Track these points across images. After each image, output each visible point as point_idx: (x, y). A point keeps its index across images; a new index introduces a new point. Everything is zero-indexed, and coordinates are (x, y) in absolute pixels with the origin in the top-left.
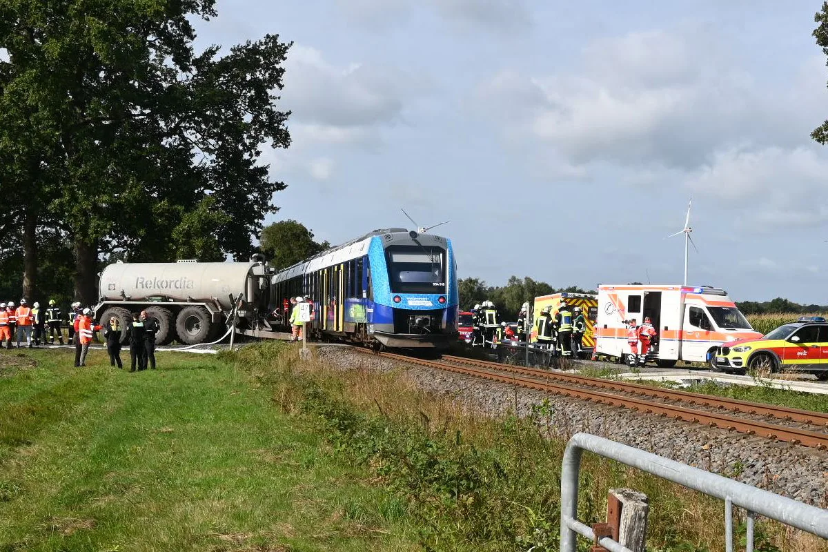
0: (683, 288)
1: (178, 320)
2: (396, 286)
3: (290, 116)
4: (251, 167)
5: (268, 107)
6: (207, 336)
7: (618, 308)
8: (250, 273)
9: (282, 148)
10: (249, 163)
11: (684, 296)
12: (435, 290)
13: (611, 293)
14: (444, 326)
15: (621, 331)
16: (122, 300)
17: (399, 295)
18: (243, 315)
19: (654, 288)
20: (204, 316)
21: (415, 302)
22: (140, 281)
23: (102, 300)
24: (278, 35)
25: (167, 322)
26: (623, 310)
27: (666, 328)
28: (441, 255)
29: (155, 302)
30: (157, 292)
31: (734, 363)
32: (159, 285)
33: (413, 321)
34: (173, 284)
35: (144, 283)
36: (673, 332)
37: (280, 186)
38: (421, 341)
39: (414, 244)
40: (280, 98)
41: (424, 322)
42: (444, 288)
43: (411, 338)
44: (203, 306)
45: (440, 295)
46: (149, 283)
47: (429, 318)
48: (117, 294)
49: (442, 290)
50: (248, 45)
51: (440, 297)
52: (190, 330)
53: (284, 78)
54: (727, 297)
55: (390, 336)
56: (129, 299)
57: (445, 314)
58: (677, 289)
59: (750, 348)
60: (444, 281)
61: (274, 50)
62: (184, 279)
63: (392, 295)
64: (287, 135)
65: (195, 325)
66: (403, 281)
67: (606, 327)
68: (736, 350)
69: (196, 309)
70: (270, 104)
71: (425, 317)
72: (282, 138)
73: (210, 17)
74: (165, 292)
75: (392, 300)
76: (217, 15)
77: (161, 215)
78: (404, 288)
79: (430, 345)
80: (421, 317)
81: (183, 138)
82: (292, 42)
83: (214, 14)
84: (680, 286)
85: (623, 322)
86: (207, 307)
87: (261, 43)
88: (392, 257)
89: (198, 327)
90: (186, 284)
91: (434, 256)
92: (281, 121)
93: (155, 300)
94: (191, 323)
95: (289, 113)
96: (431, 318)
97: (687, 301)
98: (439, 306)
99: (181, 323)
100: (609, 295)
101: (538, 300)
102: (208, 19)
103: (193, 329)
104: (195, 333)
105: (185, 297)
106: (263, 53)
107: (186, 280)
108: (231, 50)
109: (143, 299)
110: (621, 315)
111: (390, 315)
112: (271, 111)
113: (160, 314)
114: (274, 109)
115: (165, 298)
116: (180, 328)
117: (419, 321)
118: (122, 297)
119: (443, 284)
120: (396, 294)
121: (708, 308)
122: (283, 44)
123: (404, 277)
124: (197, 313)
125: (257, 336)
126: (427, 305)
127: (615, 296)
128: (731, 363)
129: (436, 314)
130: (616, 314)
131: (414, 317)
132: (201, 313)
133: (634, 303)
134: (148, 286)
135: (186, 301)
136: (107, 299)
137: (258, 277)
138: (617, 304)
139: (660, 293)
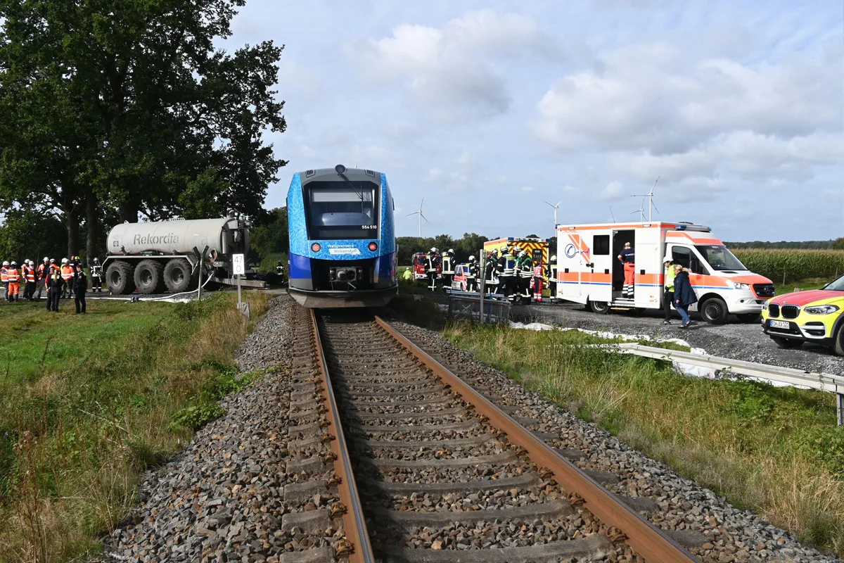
0: (663, 226)
1: (165, 272)
2: (315, 231)
3: (284, 105)
4: (260, 148)
5: (269, 100)
6: (188, 285)
7: (581, 250)
8: (225, 228)
9: (279, 131)
10: (257, 144)
11: (664, 235)
12: (365, 234)
13: (572, 234)
14: (376, 279)
15: (584, 275)
16: (122, 255)
17: (318, 241)
18: (221, 266)
19: (625, 226)
20: (186, 267)
21: (338, 250)
22: (137, 237)
23: (108, 255)
24: (272, 41)
25: (157, 273)
26: (588, 252)
27: (643, 272)
28: (373, 191)
29: (147, 256)
30: (150, 247)
31: (808, 331)
32: (152, 239)
33: (335, 275)
34: (162, 239)
35: (140, 240)
36: (652, 276)
37: (283, 163)
38: (348, 299)
39: (340, 179)
40: (278, 92)
41: (349, 275)
42: (376, 231)
43: (333, 296)
44: (185, 258)
45: (370, 241)
46: (144, 239)
47: (354, 270)
48: (118, 249)
49: (373, 234)
50: (248, 48)
51: (371, 243)
52: (176, 280)
53: (279, 75)
54: (711, 233)
55: (308, 295)
56: (129, 254)
57: (378, 263)
58: (656, 226)
59: (837, 308)
60: (376, 223)
61: (270, 53)
62: (171, 235)
63: (310, 242)
64: (284, 123)
65: (179, 276)
66: (325, 224)
67: (567, 271)
68: (811, 311)
69: (178, 261)
70: (271, 98)
71: (349, 269)
72: (279, 124)
73: (228, 36)
74: (156, 247)
75: (309, 248)
76: (232, 34)
77: (170, 184)
78: (325, 233)
79: (360, 304)
80: (344, 269)
81: (208, 129)
82: (284, 45)
83: (230, 34)
84: (659, 223)
85: (588, 265)
86: (188, 259)
87: (258, 47)
88: (312, 195)
89: (182, 277)
90: (173, 238)
91: (365, 194)
92: (278, 110)
93: (147, 254)
94: (175, 274)
95: (283, 103)
96: (357, 270)
97: (668, 239)
98: (369, 255)
99: (167, 275)
100: (569, 236)
101: (487, 245)
102: (226, 38)
103: (179, 280)
104: (179, 283)
105: (172, 251)
106: (261, 55)
107: (173, 236)
108: (236, 54)
109: (139, 254)
110: (585, 257)
111: (308, 268)
112: (271, 104)
113: (151, 266)
114: (274, 102)
115: (156, 252)
116: (166, 278)
117: (341, 275)
118: (122, 253)
119: (375, 227)
120: (314, 241)
121: (696, 247)
122: (277, 48)
123: (326, 220)
124: (180, 265)
125: (233, 284)
126: (354, 254)
127: (577, 237)
128: (803, 331)
129: (365, 265)
130: (579, 257)
131: (335, 270)
132: (184, 265)
133: (600, 245)
134: (143, 242)
135: (172, 254)
136: (112, 254)
137: (233, 230)
138: (580, 246)
139: (632, 232)
